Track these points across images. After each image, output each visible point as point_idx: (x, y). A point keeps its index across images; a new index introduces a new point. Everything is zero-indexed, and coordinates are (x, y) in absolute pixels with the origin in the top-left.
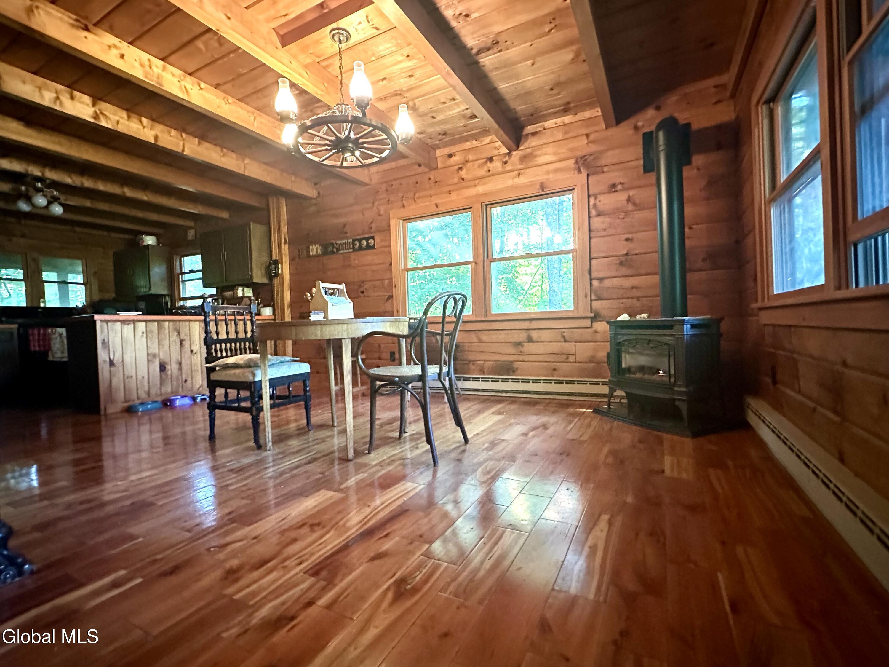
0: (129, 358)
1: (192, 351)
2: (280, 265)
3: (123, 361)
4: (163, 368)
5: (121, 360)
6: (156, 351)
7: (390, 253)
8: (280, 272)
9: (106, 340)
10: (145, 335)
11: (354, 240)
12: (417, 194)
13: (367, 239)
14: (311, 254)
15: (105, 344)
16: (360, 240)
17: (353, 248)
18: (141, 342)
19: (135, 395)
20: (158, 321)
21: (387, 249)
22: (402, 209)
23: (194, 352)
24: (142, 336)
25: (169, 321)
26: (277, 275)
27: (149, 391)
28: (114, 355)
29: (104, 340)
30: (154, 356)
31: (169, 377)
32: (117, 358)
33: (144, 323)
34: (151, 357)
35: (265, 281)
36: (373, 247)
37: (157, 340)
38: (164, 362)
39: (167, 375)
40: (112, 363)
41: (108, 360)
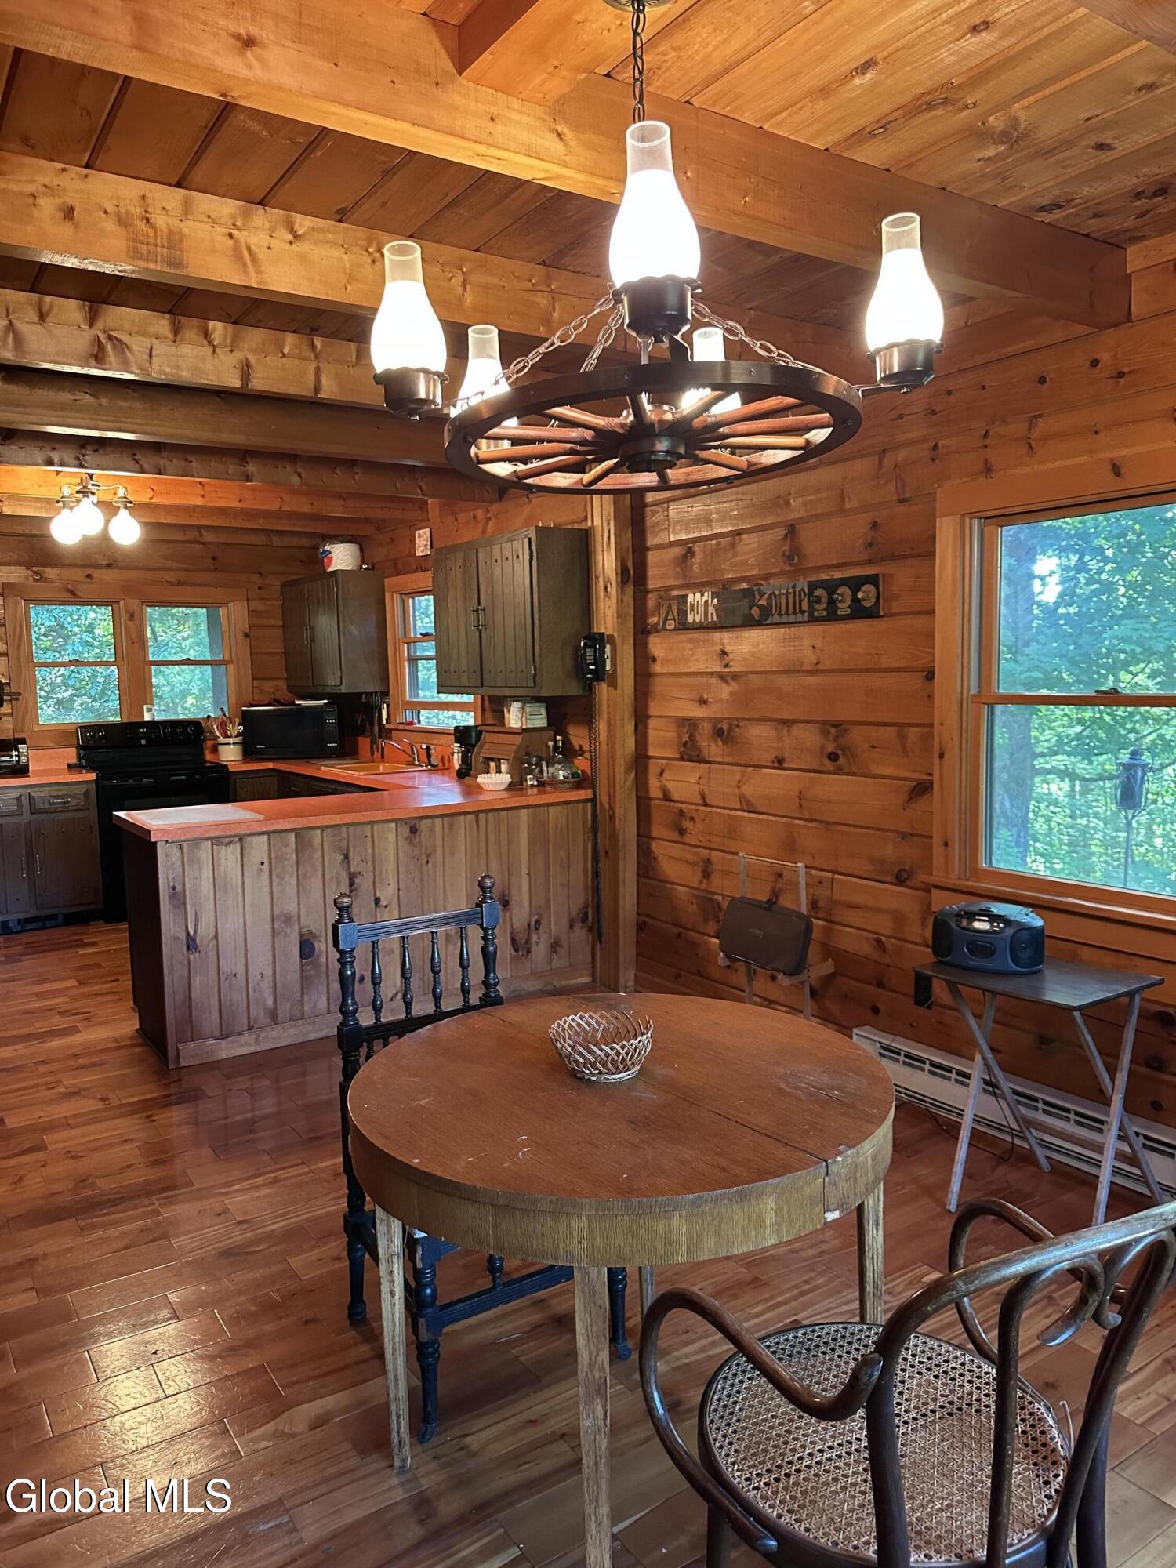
0: (230, 928)
1: (377, 901)
2: (608, 648)
3: (216, 937)
4: (307, 947)
5: (212, 935)
6: (292, 907)
7: (930, 635)
8: (608, 667)
9: (179, 888)
10: (266, 866)
11: (813, 586)
12: (1042, 425)
13: (855, 584)
14: (690, 618)
15: (177, 897)
16: (831, 587)
17: (811, 610)
18: (258, 890)
19: (245, 1022)
20: (297, 832)
21: (919, 623)
22: (982, 479)
23: (383, 902)
24: (261, 870)
25: (322, 828)
26: (599, 675)
27: (275, 1009)
28: (196, 925)
29: (174, 888)
30: (288, 919)
31: (323, 968)
32: (204, 932)
33: (265, 838)
34: (279, 921)
35: (573, 689)
36: (870, 614)
37: (294, 881)
38: (311, 933)
39: (316, 966)
40: (191, 943)
41: (183, 936)
